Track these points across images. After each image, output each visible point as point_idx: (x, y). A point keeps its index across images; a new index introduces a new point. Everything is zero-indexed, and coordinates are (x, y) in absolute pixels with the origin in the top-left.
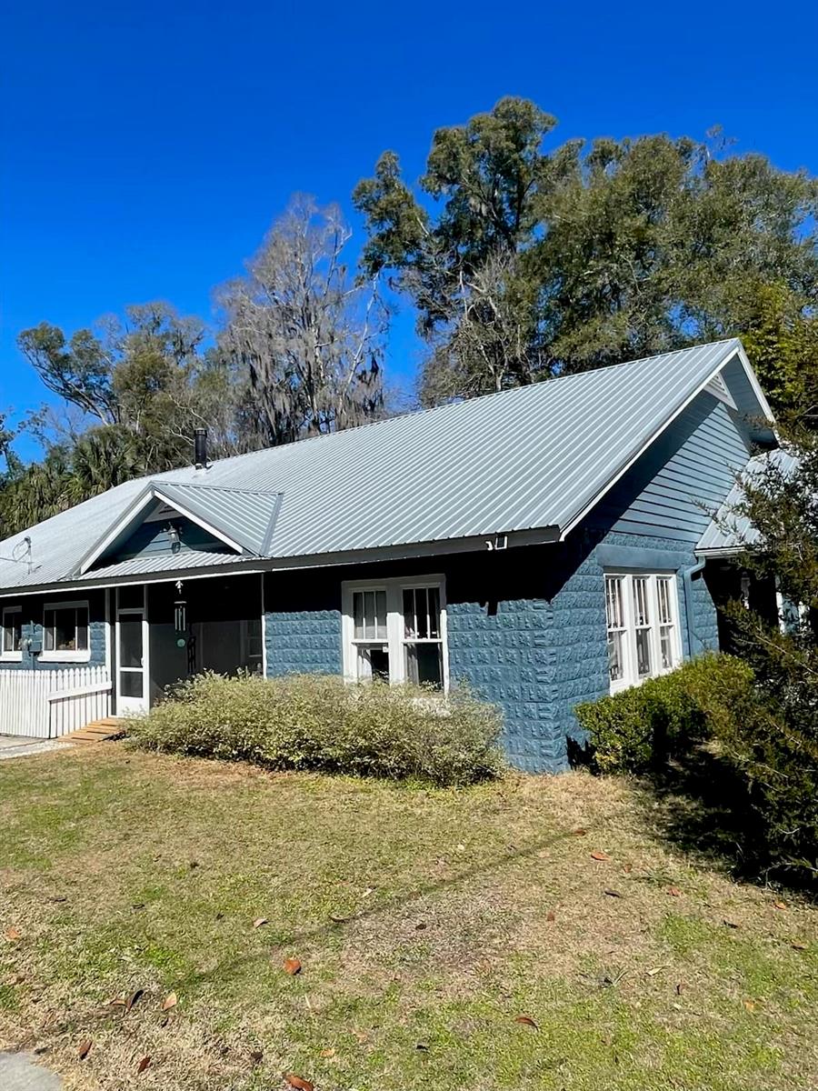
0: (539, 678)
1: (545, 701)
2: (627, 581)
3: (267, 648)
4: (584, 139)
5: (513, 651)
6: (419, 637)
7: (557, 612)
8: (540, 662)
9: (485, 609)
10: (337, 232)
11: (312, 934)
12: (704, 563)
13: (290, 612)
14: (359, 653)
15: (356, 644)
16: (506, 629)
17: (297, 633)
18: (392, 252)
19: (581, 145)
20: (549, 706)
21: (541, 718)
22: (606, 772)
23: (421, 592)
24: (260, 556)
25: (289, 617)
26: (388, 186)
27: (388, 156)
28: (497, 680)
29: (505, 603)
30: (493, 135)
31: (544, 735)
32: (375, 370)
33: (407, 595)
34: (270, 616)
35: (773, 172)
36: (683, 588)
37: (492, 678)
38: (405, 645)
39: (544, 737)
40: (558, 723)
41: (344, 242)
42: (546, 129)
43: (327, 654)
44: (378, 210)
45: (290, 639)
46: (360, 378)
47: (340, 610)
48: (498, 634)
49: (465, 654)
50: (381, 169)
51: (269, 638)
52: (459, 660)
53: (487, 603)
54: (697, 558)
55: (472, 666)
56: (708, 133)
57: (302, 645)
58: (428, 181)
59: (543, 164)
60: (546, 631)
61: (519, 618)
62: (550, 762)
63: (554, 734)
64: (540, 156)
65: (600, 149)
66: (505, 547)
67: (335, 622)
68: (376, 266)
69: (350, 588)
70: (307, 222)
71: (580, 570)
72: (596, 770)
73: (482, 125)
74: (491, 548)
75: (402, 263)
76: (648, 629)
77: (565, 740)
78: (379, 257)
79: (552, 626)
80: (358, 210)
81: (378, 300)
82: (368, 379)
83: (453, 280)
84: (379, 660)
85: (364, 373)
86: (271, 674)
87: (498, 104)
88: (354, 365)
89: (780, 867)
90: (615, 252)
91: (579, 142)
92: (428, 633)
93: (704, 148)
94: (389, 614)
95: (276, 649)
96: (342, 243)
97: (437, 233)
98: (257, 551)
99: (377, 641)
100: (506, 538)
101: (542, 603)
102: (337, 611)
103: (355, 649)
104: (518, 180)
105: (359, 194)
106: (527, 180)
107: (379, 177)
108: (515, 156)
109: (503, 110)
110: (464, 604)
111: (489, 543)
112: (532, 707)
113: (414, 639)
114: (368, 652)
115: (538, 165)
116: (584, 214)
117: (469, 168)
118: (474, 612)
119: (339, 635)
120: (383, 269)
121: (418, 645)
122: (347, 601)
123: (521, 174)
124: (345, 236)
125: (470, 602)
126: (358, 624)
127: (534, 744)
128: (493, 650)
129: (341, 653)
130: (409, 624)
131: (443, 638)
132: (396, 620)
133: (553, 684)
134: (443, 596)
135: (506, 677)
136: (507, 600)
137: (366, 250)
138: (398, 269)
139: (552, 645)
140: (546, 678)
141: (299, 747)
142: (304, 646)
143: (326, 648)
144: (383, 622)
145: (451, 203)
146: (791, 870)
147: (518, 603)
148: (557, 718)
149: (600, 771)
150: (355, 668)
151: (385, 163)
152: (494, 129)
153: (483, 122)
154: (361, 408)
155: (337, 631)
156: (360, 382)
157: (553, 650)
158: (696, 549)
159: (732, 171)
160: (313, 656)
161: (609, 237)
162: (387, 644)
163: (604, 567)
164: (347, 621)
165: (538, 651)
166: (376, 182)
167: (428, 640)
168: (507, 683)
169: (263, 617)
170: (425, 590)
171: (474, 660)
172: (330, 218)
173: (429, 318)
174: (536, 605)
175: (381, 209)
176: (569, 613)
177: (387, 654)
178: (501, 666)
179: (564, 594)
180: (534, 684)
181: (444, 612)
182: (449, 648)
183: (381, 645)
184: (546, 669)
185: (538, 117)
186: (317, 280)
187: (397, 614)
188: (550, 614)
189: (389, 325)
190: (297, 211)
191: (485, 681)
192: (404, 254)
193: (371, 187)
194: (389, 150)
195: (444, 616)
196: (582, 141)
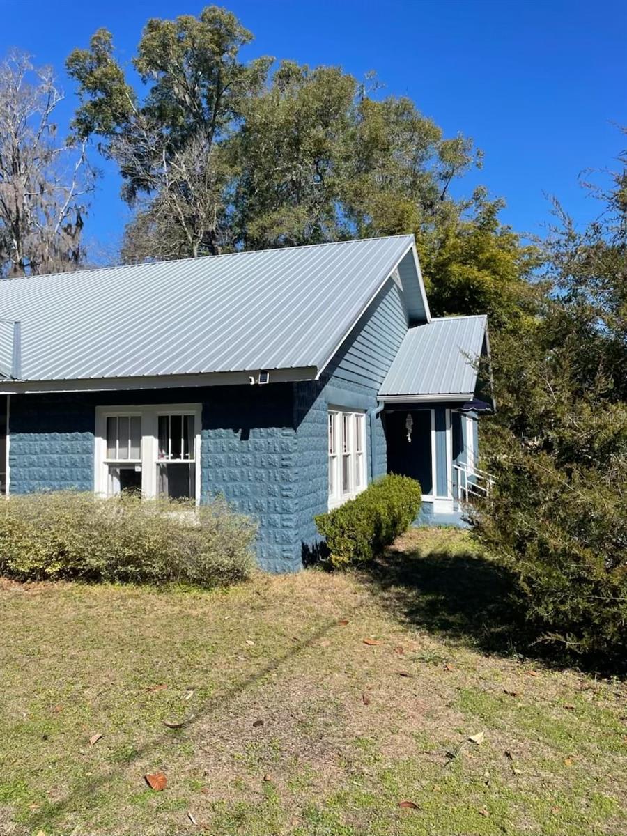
0: (284, 493)
1: (288, 513)
2: (338, 417)
3: (11, 466)
4: (275, 58)
5: (262, 471)
6: (172, 458)
7: (300, 439)
8: (286, 480)
9: (239, 434)
10: (51, 92)
11: (156, 744)
12: (383, 405)
13: (39, 433)
14: (110, 472)
15: (108, 463)
16: (257, 452)
17: (46, 453)
18: (103, 121)
19: (272, 62)
20: (291, 516)
21: (284, 527)
22: (339, 570)
23: (176, 419)
24: (13, 379)
25: (37, 438)
26: (101, 60)
27: (103, 33)
28: (246, 495)
29: (257, 430)
30: (200, 36)
31: (286, 541)
32: (80, 224)
33: (162, 420)
34: (16, 436)
35: (418, 114)
36: (370, 424)
37: (242, 493)
38: (158, 464)
39: (286, 542)
40: (297, 531)
41: (57, 103)
42: (244, 42)
43: (78, 472)
44: (92, 79)
45: (38, 458)
46: (65, 230)
47: (94, 433)
48: (249, 456)
49: (217, 473)
50: (95, 42)
51: (13, 457)
52: (211, 478)
53: (240, 430)
54: (378, 402)
55: (224, 483)
56: (366, 75)
57: (51, 464)
58: (140, 63)
59: (240, 71)
60: (292, 455)
61: (269, 443)
62: (289, 563)
63: (294, 540)
64: (238, 63)
65: (286, 69)
66: (267, 382)
67: (89, 443)
68: (87, 131)
69: (103, 413)
70: (22, 76)
71: (314, 406)
72: (329, 568)
73: (188, 25)
74: (253, 383)
75: (109, 132)
76: (347, 456)
77: (301, 544)
78: (90, 123)
79: (296, 450)
80: (71, 76)
81: (86, 162)
82: (73, 232)
83: (157, 155)
84: (130, 478)
85: (70, 226)
86: (14, 491)
87: (206, 9)
88: (60, 218)
89: (543, 640)
90: (300, 156)
91: (271, 59)
92: (182, 454)
93: (363, 86)
94: (143, 437)
95: (21, 467)
96: (54, 104)
97: (144, 112)
98: (8, 373)
99: (130, 460)
100: (268, 375)
101: (290, 431)
102: (90, 433)
103: (106, 468)
104: (218, 81)
105: (72, 61)
106: (225, 81)
107: (93, 50)
108: (218, 58)
109: (210, 15)
110: (219, 430)
111: (252, 378)
112: (277, 518)
113: (169, 459)
114: (118, 471)
115: (236, 71)
116: (282, 118)
117: (177, 59)
118: (228, 437)
119: (91, 455)
120: (93, 135)
121: (169, 465)
122: (100, 423)
123: (222, 75)
124: (57, 98)
125: (224, 428)
126: (110, 444)
127: (277, 548)
128: (243, 470)
129: (92, 471)
130: (163, 446)
131: (197, 459)
132: (150, 443)
133: (295, 498)
134: (198, 423)
135: (255, 493)
136: (259, 427)
137: (78, 113)
138: (106, 137)
139: (296, 466)
140: (290, 493)
141: (57, 559)
142: (53, 464)
143: (76, 467)
144: (137, 443)
145: (156, 88)
146: (550, 643)
147: (269, 430)
148: (297, 527)
149: (333, 569)
150: (105, 486)
151: (100, 38)
152: (201, 31)
153: (189, 23)
154: (64, 257)
155: (89, 451)
156: (65, 234)
157: (296, 471)
158: (378, 395)
159: (389, 108)
160: (63, 474)
161: (297, 142)
162: (140, 465)
163: (329, 404)
164: (100, 443)
165: (284, 470)
166: (89, 54)
167: (182, 461)
168: (255, 497)
169: (8, 437)
170: (181, 416)
171: (226, 478)
172: (44, 78)
173: (133, 187)
174: (285, 432)
175: (95, 78)
176: (307, 440)
177: (140, 473)
178: (251, 483)
179: (305, 424)
180: (278, 499)
181: (198, 437)
182: (202, 468)
183: (134, 465)
184: (291, 486)
185: (238, 30)
186: (29, 133)
187: (152, 437)
188: (296, 441)
189: (94, 187)
190: (11, 63)
191: (235, 496)
192: (114, 125)
193: (85, 58)
194: (105, 28)
195: (198, 440)
196: (273, 59)
